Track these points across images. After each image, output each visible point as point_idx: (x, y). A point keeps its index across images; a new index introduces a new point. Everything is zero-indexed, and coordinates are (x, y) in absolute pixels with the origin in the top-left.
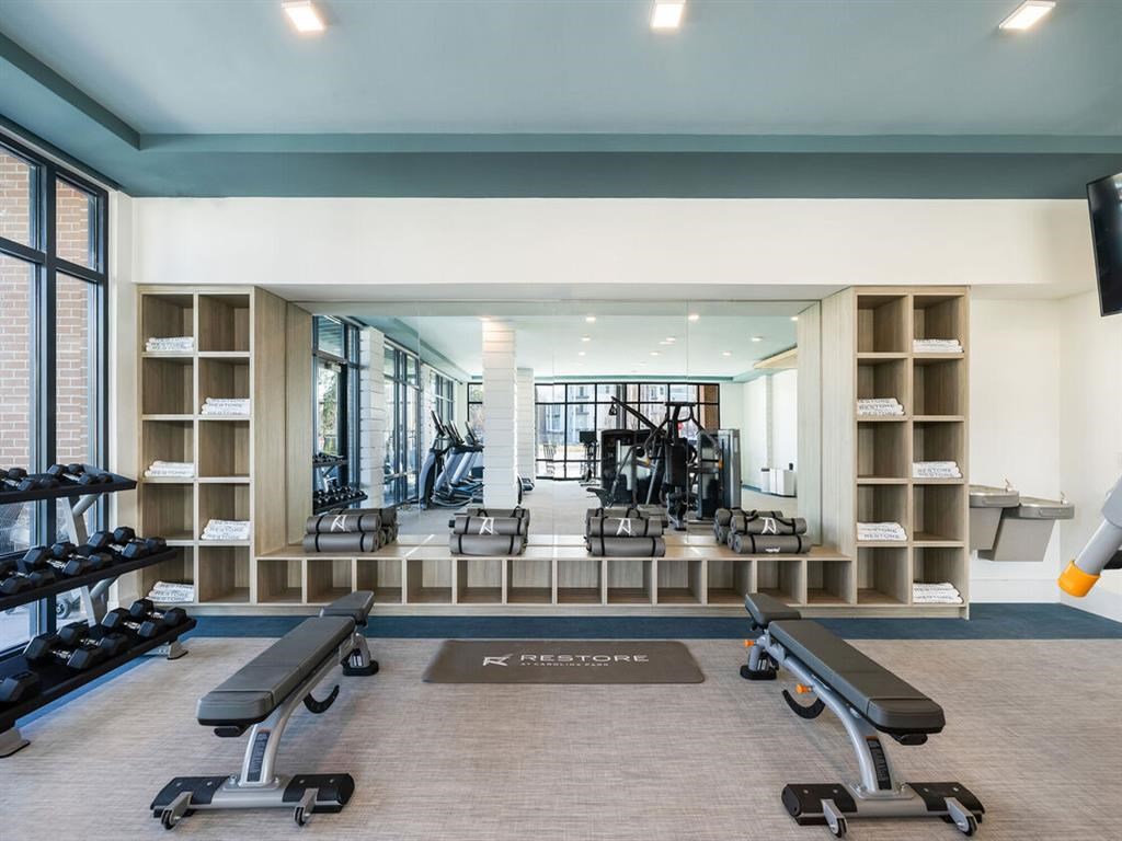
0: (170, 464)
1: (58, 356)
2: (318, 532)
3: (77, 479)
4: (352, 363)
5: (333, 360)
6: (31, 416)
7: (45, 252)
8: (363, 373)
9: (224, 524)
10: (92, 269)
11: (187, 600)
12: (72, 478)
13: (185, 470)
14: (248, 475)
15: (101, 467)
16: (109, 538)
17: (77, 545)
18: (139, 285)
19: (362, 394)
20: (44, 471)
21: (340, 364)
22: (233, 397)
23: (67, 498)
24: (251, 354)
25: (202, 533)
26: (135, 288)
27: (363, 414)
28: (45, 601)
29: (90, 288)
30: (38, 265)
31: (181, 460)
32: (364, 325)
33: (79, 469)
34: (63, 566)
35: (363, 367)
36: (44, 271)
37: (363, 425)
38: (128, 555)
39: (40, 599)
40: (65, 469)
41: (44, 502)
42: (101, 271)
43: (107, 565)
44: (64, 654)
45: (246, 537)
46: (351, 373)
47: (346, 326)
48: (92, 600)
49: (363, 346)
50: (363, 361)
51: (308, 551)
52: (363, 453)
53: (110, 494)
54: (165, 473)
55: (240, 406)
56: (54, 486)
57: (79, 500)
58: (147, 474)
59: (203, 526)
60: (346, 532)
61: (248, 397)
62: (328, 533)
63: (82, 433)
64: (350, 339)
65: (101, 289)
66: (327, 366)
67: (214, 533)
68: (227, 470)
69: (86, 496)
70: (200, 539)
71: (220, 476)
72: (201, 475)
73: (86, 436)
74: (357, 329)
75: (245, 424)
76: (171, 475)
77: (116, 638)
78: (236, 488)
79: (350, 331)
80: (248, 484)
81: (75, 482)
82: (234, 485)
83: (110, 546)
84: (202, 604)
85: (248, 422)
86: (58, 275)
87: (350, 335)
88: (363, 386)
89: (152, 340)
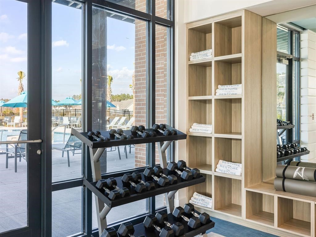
0: (200, 125)
1: (156, 69)
2: (284, 178)
3: (163, 132)
4: (295, 57)
5: (283, 57)
6: (146, 99)
7: (151, 14)
8: (303, 64)
9: (227, 164)
10: (169, 19)
11: (208, 206)
12: (161, 131)
13: (208, 129)
14: (240, 134)
15: (172, 126)
16: (175, 166)
17: (163, 168)
18: (187, 24)
19: (302, 78)
20: (151, 128)
21: (288, 59)
22: (231, 84)
23: (159, 142)
24: (242, 55)
25: (216, 168)
26: (185, 25)
27: (303, 92)
28: (151, 198)
29: (167, 29)
30: (149, 21)
31: (205, 123)
32: (304, 29)
33: (164, 127)
34: (158, 180)
35: (303, 60)
36: (151, 24)
37: (303, 101)
38: (184, 178)
39: (149, 197)
40: (158, 127)
41: (151, 144)
42: (172, 20)
43: (175, 182)
44: (158, 229)
45: (239, 174)
46: (295, 64)
47: (291, 32)
48: (169, 199)
49: (303, 44)
50: (303, 56)
51: (277, 190)
52: (303, 120)
53: (175, 141)
54: (198, 130)
55: (236, 89)
56: (155, 136)
57: (164, 143)
58: (191, 130)
59: (217, 163)
60: (305, 180)
61: (241, 83)
62: (291, 179)
63: (164, 107)
64: (294, 41)
65: (172, 29)
66: (280, 61)
67: (222, 168)
68: (228, 129)
69: (166, 142)
70: (215, 171)
71: (225, 133)
72: (216, 132)
73: (166, 109)
74: (299, 33)
75: (239, 100)
76: (201, 131)
77: (179, 226)
78: (233, 141)
79: (294, 35)
80: (241, 140)
81: (162, 133)
82: (231, 139)
83: (176, 170)
84: (216, 211)
85: (240, 99)
86: (156, 25)
87: (294, 38)
88: (303, 72)
89: (193, 54)
